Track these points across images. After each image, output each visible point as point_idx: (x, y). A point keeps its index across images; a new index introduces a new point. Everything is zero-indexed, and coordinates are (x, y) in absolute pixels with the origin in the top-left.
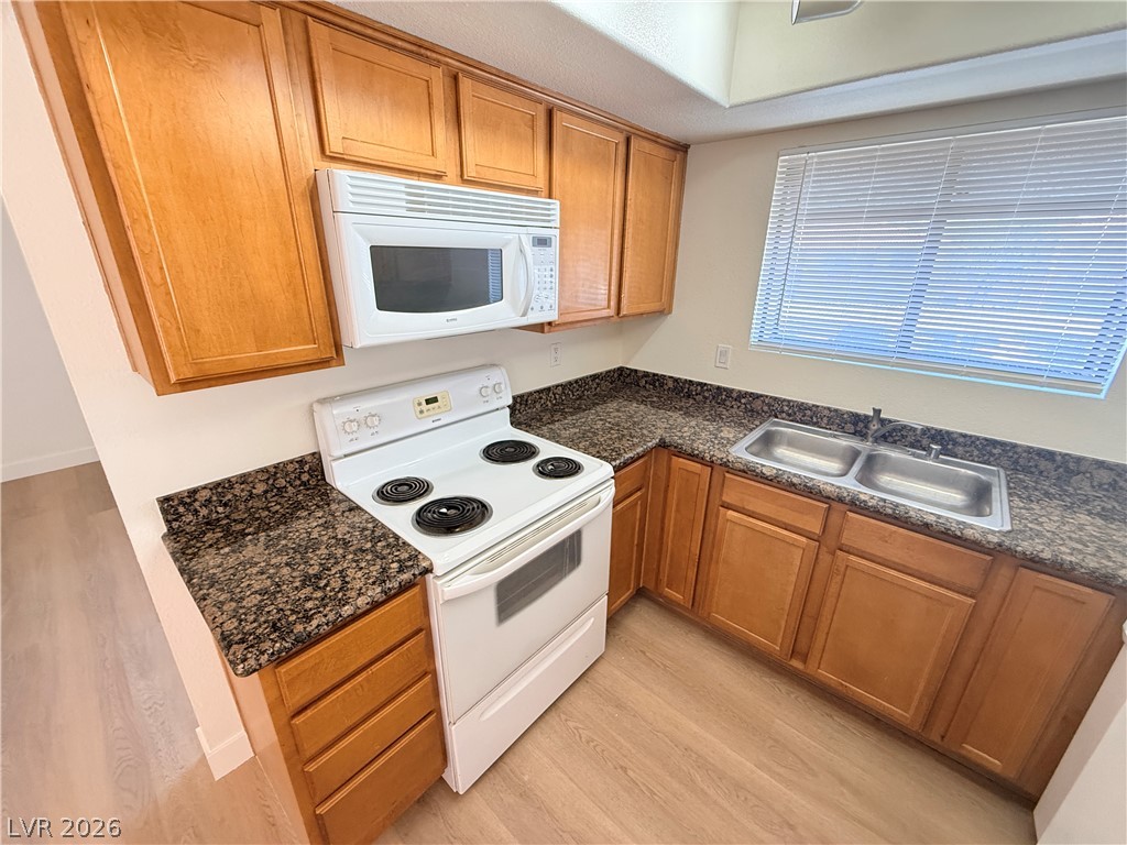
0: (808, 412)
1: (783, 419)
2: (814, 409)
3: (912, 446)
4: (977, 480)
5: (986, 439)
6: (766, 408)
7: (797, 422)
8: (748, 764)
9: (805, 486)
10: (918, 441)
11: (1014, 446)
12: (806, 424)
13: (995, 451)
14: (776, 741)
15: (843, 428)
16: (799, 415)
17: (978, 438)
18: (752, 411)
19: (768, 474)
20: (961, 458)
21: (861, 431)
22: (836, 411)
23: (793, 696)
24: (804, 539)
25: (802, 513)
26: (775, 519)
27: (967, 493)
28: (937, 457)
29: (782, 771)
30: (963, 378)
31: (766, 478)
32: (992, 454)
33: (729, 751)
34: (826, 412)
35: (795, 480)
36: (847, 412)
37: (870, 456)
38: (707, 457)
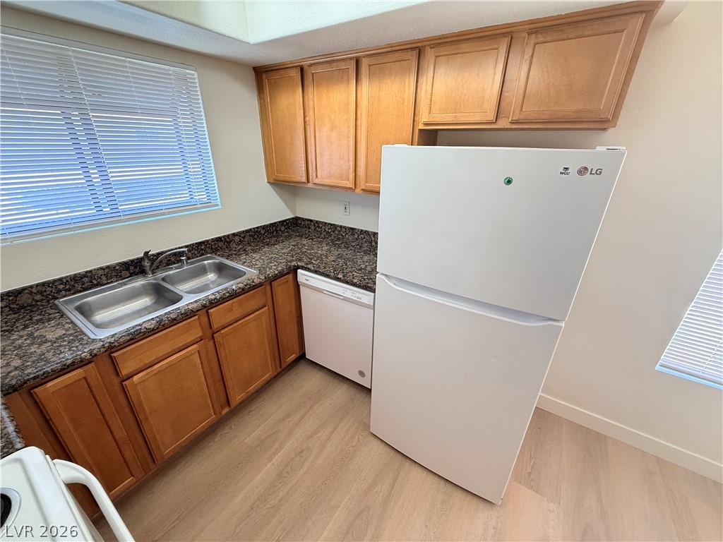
0: (85, 280)
1: (64, 296)
2: (89, 274)
3: (168, 265)
4: (214, 263)
5: (196, 243)
6: (38, 297)
7: (80, 291)
8: (268, 466)
9: (182, 314)
10: (170, 260)
11: (207, 241)
12: (90, 289)
13: (202, 247)
14: (258, 445)
15: (121, 276)
16: (79, 287)
17: (193, 244)
18: (23, 307)
19: (153, 326)
20: (193, 258)
21: (134, 272)
22: (108, 267)
23: (233, 427)
24: (196, 346)
25: (187, 332)
26: (172, 351)
27: (215, 272)
28: (187, 263)
29: (274, 447)
30: (167, 216)
31: (153, 330)
32: (202, 250)
33: (259, 477)
34: (101, 272)
35: (173, 316)
36: (118, 264)
37: (164, 279)
38: (85, 355)
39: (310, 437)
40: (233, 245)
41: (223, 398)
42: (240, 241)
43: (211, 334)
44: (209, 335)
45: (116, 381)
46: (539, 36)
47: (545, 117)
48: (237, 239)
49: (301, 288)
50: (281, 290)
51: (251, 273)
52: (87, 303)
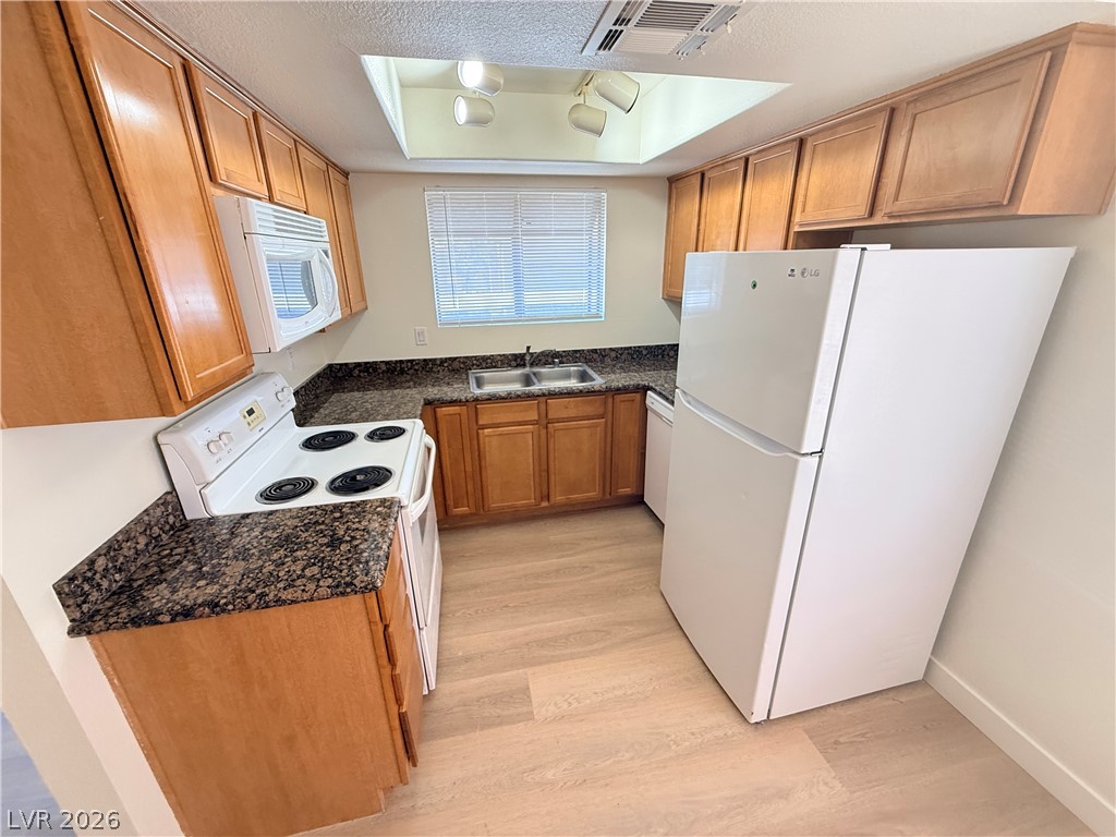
0: (490, 361)
1: (476, 369)
2: (492, 358)
3: (546, 363)
4: (579, 370)
5: (573, 351)
6: (462, 366)
7: (484, 368)
9: (525, 394)
10: (548, 360)
12: (490, 368)
13: (577, 356)
15: (511, 364)
16: (483, 364)
17: (569, 351)
18: (453, 370)
20: (566, 363)
21: (520, 364)
22: (505, 355)
24: (531, 426)
25: (527, 411)
26: (513, 422)
27: (577, 378)
28: (559, 366)
32: (576, 358)
34: (500, 358)
36: (511, 355)
37: (534, 374)
38: (463, 398)
39: (600, 562)
40: (608, 360)
41: (545, 492)
42: (617, 357)
43: (545, 422)
44: (544, 422)
45: (475, 427)
46: (918, 104)
47: (922, 207)
48: (613, 354)
49: (649, 412)
50: (624, 408)
51: (598, 381)
52: (482, 377)
